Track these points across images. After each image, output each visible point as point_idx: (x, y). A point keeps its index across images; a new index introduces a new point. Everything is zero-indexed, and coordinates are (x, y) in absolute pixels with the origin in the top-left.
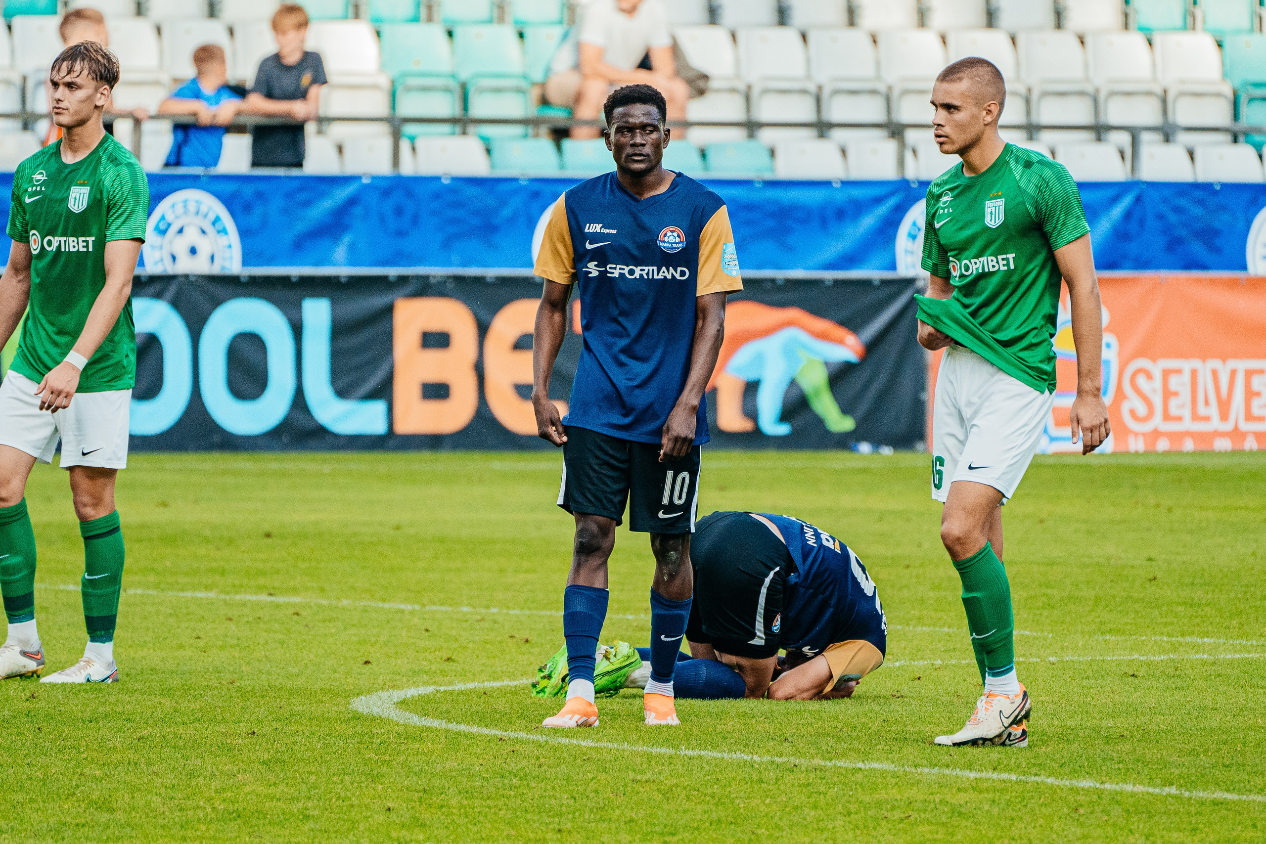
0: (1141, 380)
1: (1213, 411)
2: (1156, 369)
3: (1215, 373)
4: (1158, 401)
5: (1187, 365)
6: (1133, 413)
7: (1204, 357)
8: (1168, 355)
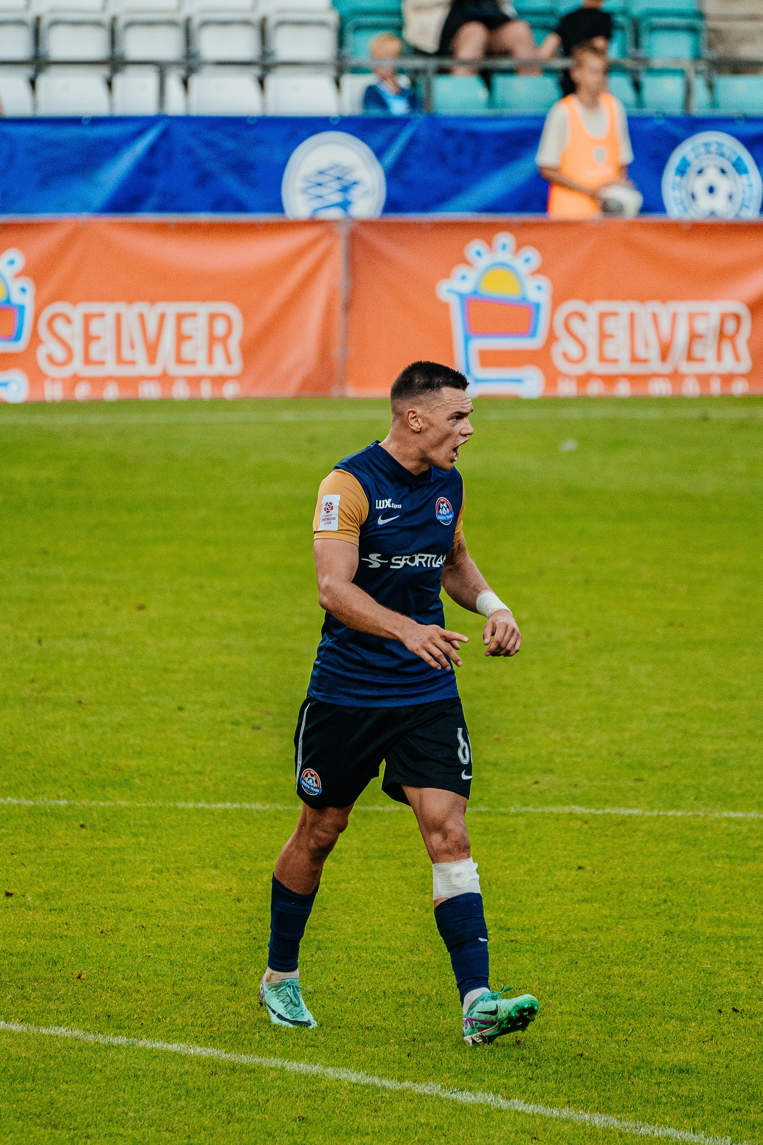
0: (59, 325)
1: (140, 354)
2: (77, 313)
3: (142, 317)
4: (77, 346)
5: (110, 309)
6: (50, 358)
7: (130, 299)
8: (89, 298)
